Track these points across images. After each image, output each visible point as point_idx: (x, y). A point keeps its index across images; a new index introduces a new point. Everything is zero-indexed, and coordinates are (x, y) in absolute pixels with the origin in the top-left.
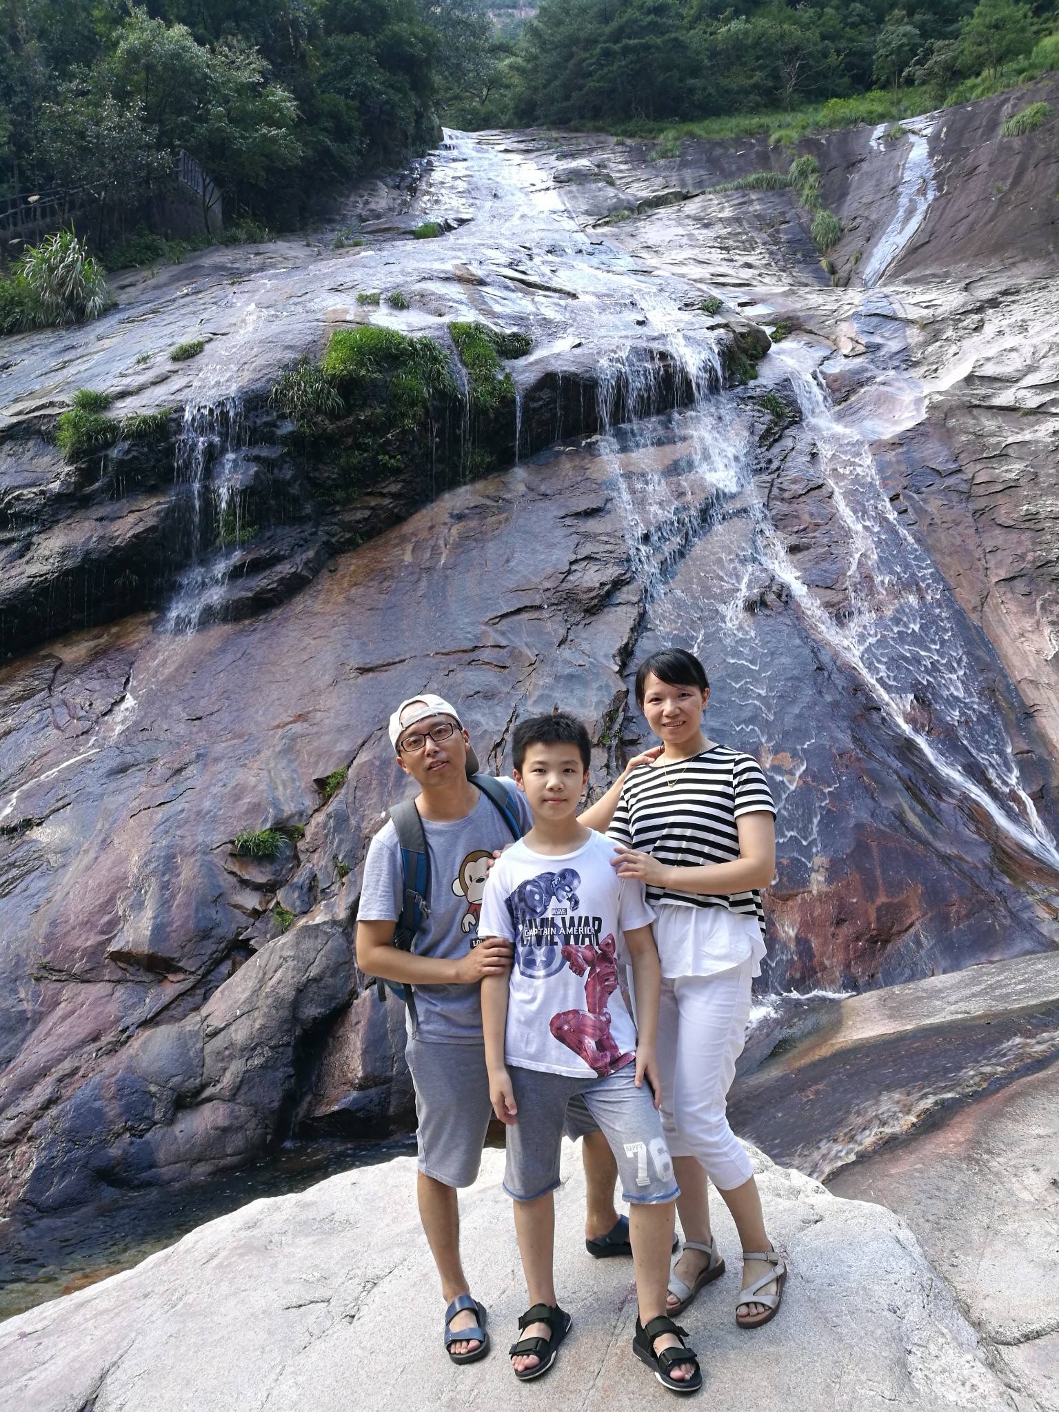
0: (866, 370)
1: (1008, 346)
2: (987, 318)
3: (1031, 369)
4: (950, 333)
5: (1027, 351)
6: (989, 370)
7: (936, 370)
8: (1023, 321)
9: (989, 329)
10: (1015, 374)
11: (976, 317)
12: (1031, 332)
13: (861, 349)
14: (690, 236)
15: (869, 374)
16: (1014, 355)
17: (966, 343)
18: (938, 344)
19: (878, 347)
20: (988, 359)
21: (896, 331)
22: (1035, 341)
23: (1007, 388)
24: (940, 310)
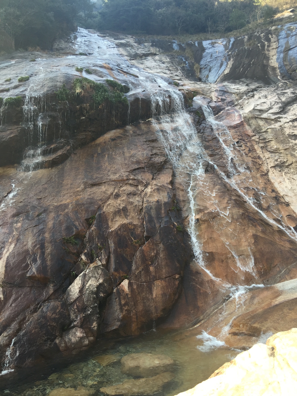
0: (222, 106)
1: (263, 102)
2: (255, 94)
3: (270, 108)
4: (245, 97)
5: (269, 103)
6: (259, 108)
7: (242, 107)
8: (265, 95)
9: (256, 97)
10: (266, 109)
11: (252, 93)
12: (268, 98)
13: (220, 100)
14: (159, 65)
15: (223, 107)
16: (265, 104)
17: (250, 100)
18: (242, 100)
19: (225, 100)
20: (258, 105)
21: (229, 96)
22: (271, 100)
23: (264, 113)
24: (241, 91)
